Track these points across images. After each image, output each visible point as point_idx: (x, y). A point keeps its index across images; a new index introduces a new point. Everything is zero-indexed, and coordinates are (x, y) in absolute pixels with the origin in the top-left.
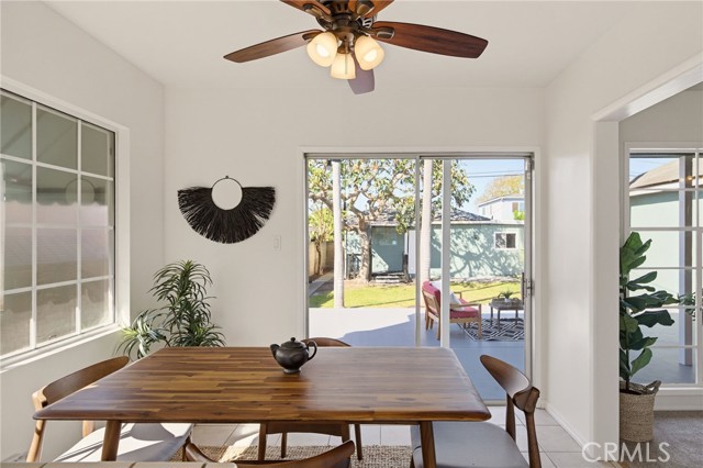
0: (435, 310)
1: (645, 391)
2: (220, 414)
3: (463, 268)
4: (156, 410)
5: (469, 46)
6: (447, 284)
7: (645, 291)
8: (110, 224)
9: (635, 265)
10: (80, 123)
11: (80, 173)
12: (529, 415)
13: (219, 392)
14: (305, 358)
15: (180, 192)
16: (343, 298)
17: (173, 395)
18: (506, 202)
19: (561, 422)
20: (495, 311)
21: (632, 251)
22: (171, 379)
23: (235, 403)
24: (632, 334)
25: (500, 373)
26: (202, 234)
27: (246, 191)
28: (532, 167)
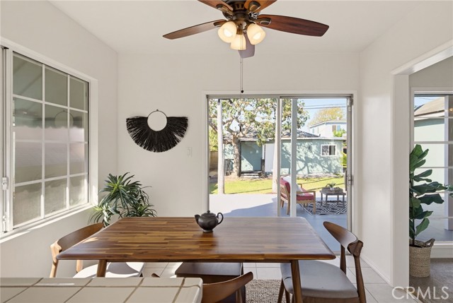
0: (285, 195)
1: (425, 245)
2: (170, 256)
3: (304, 168)
4: (131, 254)
5: (317, 29)
6: (294, 179)
7: (425, 182)
8: (85, 140)
9: (418, 165)
10: (69, 77)
11: (69, 108)
12: (357, 258)
13: (166, 243)
14: (216, 223)
15: (128, 119)
16: (224, 188)
17: (138, 245)
18: (328, 125)
19: (371, 265)
20: (324, 196)
21: (417, 156)
22: (134, 236)
23: (178, 250)
24: (416, 209)
25: (336, 232)
26: (141, 146)
27: (169, 119)
28: (352, 103)
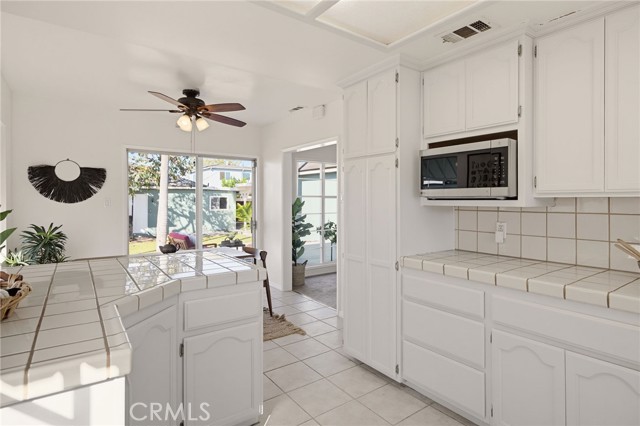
7: (302, 223)
9: (298, 212)
15: (30, 168)
18: (215, 171)
21: (297, 206)
24: (297, 241)
26: (47, 197)
27: (83, 170)
28: (255, 165)
